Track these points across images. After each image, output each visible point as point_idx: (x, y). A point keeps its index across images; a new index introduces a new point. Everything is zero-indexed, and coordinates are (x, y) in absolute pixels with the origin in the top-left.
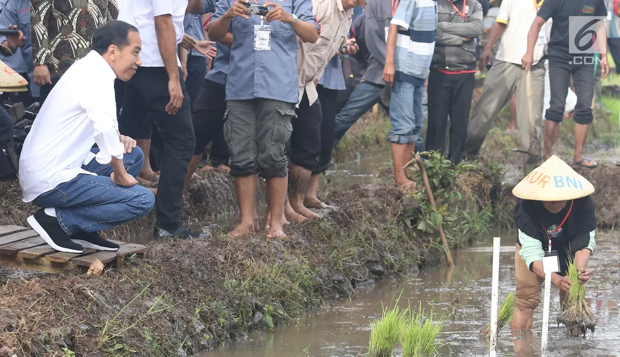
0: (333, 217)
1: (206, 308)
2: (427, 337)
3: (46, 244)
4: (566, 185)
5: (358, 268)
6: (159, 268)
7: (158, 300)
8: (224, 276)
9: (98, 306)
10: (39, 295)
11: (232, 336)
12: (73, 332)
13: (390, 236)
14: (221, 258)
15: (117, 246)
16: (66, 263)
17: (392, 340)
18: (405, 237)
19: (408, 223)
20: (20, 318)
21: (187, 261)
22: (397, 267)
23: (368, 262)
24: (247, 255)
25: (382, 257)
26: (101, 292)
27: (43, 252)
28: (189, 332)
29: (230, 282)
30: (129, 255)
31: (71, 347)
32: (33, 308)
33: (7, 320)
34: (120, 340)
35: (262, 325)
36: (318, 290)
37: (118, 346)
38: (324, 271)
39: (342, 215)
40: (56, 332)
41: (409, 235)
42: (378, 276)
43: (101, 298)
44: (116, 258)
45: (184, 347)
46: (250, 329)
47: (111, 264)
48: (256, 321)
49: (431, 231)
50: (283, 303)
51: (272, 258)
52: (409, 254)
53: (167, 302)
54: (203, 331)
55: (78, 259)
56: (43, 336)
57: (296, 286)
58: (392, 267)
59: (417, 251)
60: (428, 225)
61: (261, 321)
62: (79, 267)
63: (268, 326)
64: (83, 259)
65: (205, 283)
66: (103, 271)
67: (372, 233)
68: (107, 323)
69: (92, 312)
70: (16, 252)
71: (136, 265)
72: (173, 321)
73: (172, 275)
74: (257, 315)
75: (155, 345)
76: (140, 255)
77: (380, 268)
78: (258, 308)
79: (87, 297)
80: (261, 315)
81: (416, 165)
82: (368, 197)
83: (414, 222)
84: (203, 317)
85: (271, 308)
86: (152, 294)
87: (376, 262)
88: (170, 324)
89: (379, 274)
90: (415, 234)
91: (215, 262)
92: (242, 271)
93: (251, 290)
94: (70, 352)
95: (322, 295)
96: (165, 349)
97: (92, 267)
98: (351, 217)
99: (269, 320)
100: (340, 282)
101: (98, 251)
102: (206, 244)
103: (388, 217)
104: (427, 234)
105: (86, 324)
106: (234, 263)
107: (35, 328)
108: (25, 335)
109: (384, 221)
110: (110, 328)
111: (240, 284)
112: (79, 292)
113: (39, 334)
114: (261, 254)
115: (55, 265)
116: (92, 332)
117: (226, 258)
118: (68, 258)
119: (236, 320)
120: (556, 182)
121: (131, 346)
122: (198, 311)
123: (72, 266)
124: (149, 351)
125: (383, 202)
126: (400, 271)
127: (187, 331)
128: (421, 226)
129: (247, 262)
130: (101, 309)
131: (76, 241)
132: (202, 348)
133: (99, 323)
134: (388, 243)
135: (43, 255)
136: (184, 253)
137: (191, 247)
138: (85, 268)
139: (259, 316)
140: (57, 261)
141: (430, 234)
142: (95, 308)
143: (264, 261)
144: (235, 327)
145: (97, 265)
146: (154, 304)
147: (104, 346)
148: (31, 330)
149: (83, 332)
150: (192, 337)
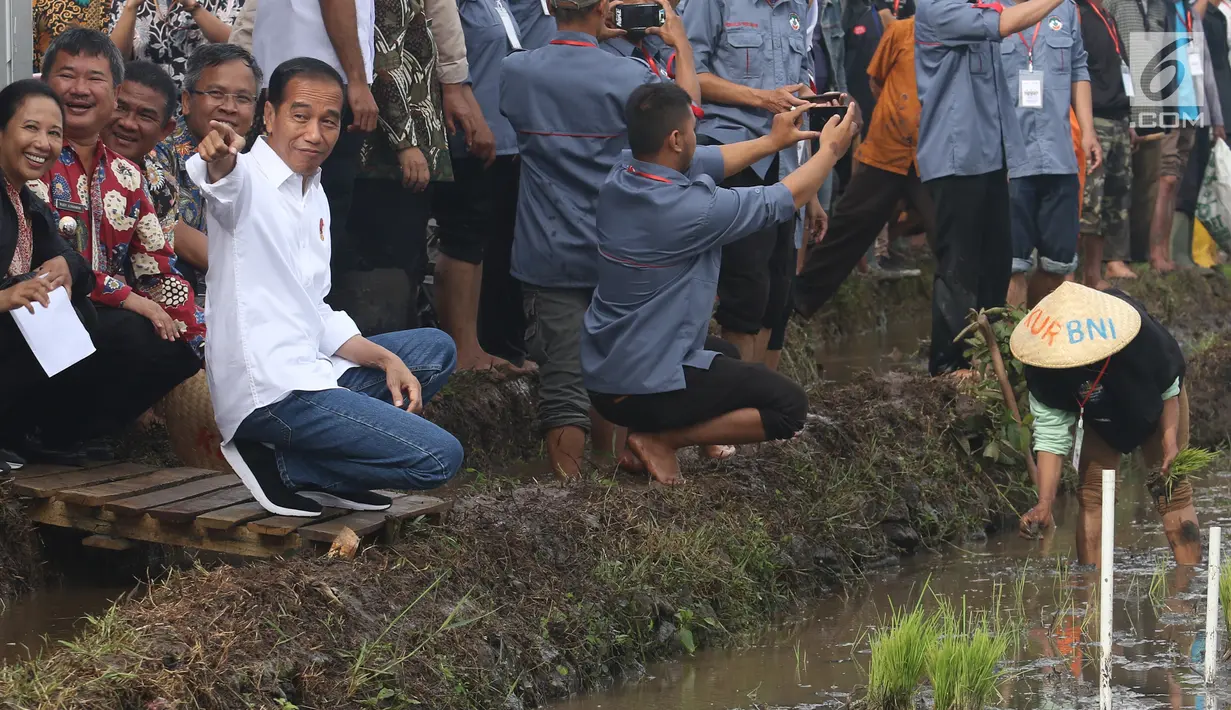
0: (819, 439)
1: (561, 617)
3: (253, 500)
4: (1087, 336)
5: (864, 534)
6: (471, 541)
7: (464, 602)
8: (597, 554)
9: (346, 616)
10: (230, 599)
11: (615, 670)
12: (297, 668)
13: (929, 472)
14: (592, 520)
15: (388, 501)
16: (288, 537)
17: (913, 671)
18: (960, 472)
19: (966, 445)
20: (191, 643)
21: (526, 528)
22: (943, 529)
23: (887, 521)
24: (644, 514)
25: (913, 511)
26: (355, 589)
27: (242, 516)
28: (528, 663)
29: (608, 566)
30: (411, 518)
31: (294, 698)
32: (219, 622)
33: (166, 647)
34: (389, 681)
35: (673, 648)
36: (785, 575)
37: (384, 693)
38: (795, 539)
39: (836, 433)
40: (262, 668)
41: (969, 469)
42: (908, 548)
43: (356, 603)
44: (384, 524)
45: (517, 692)
46: (650, 656)
47: (378, 537)
48: (662, 638)
49: (1011, 461)
50: (714, 604)
51: (693, 519)
52: (967, 505)
53: (483, 603)
54: (556, 661)
55: (311, 528)
56: (240, 673)
57: (740, 570)
58: (934, 529)
59: (981, 496)
60: (1003, 449)
61: (670, 640)
62: (313, 542)
63: (686, 651)
64: (319, 529)
65: (559, 568)
66: (359, 550)
67: (895, 467)
68: (364, 648)
69: (335, 628)
70: (193, 516)
71: (423, 536)
72: (496, 644)
73: (495, 555)
74: (663, 629)
75: (460, 688)
76: (432, 517)
77: (911, 533)
78: (664, 615)
79: (326, 600)
80: (672, 628)
81: (979, 334)
82: (886, 397)
83: (978, 443)
84: (557, 634)
85: (690, 614)
86: (453, 588)
87: (903, 521)
88: (488, 648)
89: (910, 545)
90: (978, 467)
91: (580, 529)
92: (634, 545)
93: (652, 579)
94: (290, 706)
95: (794, 587)
96: (480, 698)
97: (337, 543)
98: (853, 437)
99: (686, 636)
100: (828, 561)
101: (351, 511)
102: (564, 493)
103: (925, 436)
104: (1001, 465)
105: (324, 651)
106: (618, 529)
107: (222, 661)
108: (201, 675)
109: (920, 442)
110: (369, 660)
111: (628, 571)
112: (311, 592)
113: (230, 673)
114: (673, 511)
115: (267, 540)
116: (336, 668)
117: (602, 520)
118: (290, 528)
119: (620, 638)
120: (1071, 333)
121: (412, 692)
122: (544, 622)
123: (299, 541)
124: (448, 701)
125: (916, 408)
126: (949, 539)
127: (524, 662)
128: (990, 451)
129: (645, 527)
130: (353, 623)
131: (306, 495)
132: (555, 695)
133: (349, 648)
134: (926, 485)
135: (243, 523)
136: (519, 512)
137: (535, 500)
138: (324, 545)
139: (666, 629)
140: (269, 532)
141: (1008, 467)
142: (340, 621)
143: (678, 523)
144: (618, 651)
145: (349, 539)
146: (457, 611)
147: (359, 693)
148: (213, 666)
149: (318, 667)
150: (535, 673)
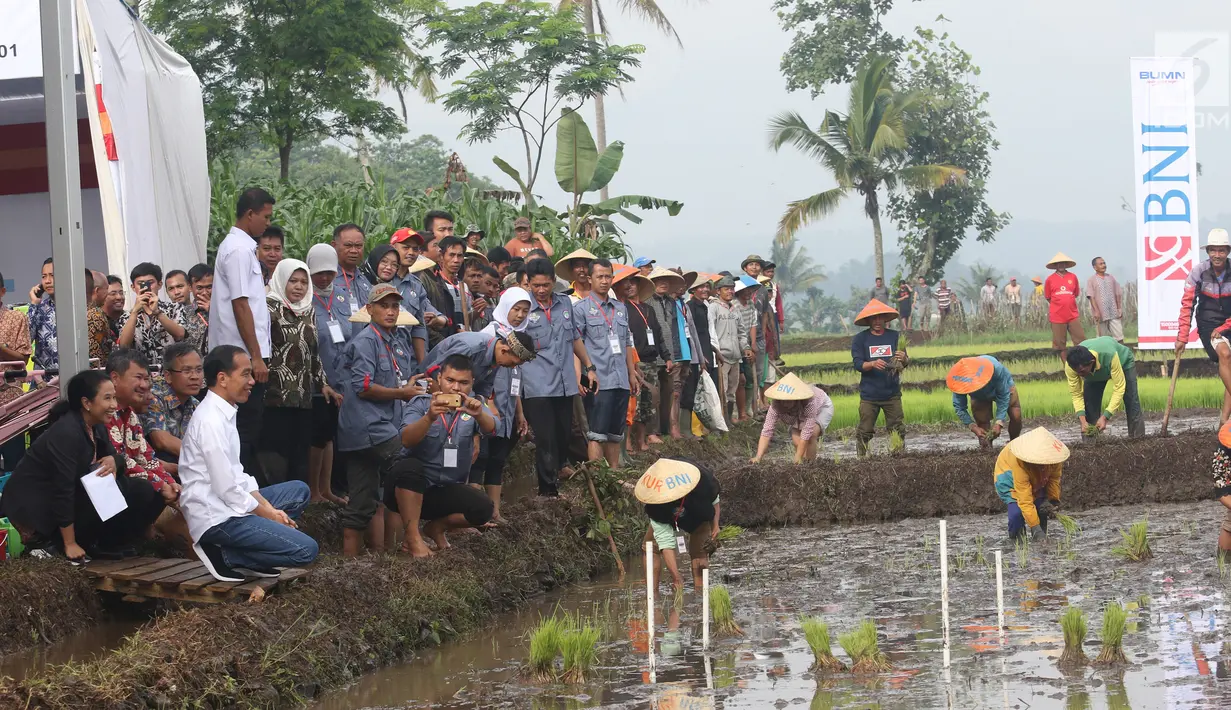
0: (501, 532)
1: (370, 629)
2: (586, 644)
3: (210, 574)
4: (677, 484)
5: (526, 580)
6: (322, 591)
7: (320, 622)
8: (388, 596)
9: (259, 632)
10: (198, 625)
11: (399, 654)
12: (235, 659)
13: (559, 546)
14: (385, 578)
15: (279, 572)
16: (228, 592)
17: (553, 649)
18: (575, 546)
19: (577, 531)
20: (179, 649)
21: (350, 583)
22: (567, 576)
23: (537, 573)
24: (412, 574)
25: (551, 567)
26: (263, 618)
27: (205, 582)
28: (354, 653)
29: (394, 601)
30: (291, 580)
31: (233, 675)
32: (193, 638)
33: (167, 651)
34: (282, 665)
35: (429, 643)
36: (486, 603)
37: (280, 671)
38: (491, 584)
39: (510, 529)
40: (216, 660)
41: (579, 544)
42: (550, 587)
43: (264, 625)
44: (277, 584)
45: (349, 667)
46: (418, 647)
47: (273, 591)
48: (423, 637)
49: (600, 540)
50: (450, 618)
51: (437, 575)
52: (580, 563)
53: (329, 623)
54: (369, 651)
55: (241, 587)
56: (205, 664)
57: (462, 601)
58: (562, 576)
59: (587, 560)
60: (597, 533)
61: (427, 638)
62: (241, 595)
63: (436, 643)
64: (244, 587)
65: (369, 604)
66: (265, 598)
67: (541, 544)
68: (269, 648)
69: (254, 638)
70: (178, 584)
71: (298, 589)
72: (337, 643)
73: (335, 597)
74: (424, 633)
75: (319, 667)
76: (302, 579)
77: (550, 579)
78: (425, 626)
79: (248, 624)
80: (428, 632)
81: (582, 475)
82: (535, 509)
83: (583, 531)
84: (369, 637)
85: (437, 624)
86: (314, 616)
87: (546, 572)
88: (334, 646)
89: (550, 584)
90: (584, 544)
91: (379, 582)
92: (407, 589)
93: (417, 607)
94: (232, 679)
95: (491, 609)
96: (330, 672)
97: (253, 595)
98: (519, 530)
99: (435, 636)
100: (508, 594)
101: (260, 578)
102: (370, 565)
103: (557, 528)
104: (596, 542)
105: (248, 650)
106: (398, 582)
107: (195, 657)
108: (185, 665)
109: (553, 532)
110: (272, 654)
111: (404, 604)
112: (240, 619)
113: (200, 664)
114: (426, 572)
115: (217, 594)
116: (254, 659)
117: (390, 578)
118: (229, 587)
119: (402, 638)
120: (668, 484)
121: (294, 670)
122: (362, 631)
123: (233, 594)
124: (313, 674)
125: (552, 514)
126: (571, 581)
127: (352, 652)
128: (590, 535)
129: (412, 580)
130: (263, 636)
131: (236, 570)
132: (368, 669)
133: (261, 648)
134: (558, 553)
135: (204, 586)
136: (347, 576)
137: (355, 569)
138: (247, 596)
139: (425, 633)
140: (219, 590)
141: (600, 543)
142: (256, 635)
143: (430, 578)
144: (401, 644)
145: (259, 592)
146: (316, 627)
147: (267, 672)
148: (191, 660)
149: (245, 659)
150: (358, 658)
